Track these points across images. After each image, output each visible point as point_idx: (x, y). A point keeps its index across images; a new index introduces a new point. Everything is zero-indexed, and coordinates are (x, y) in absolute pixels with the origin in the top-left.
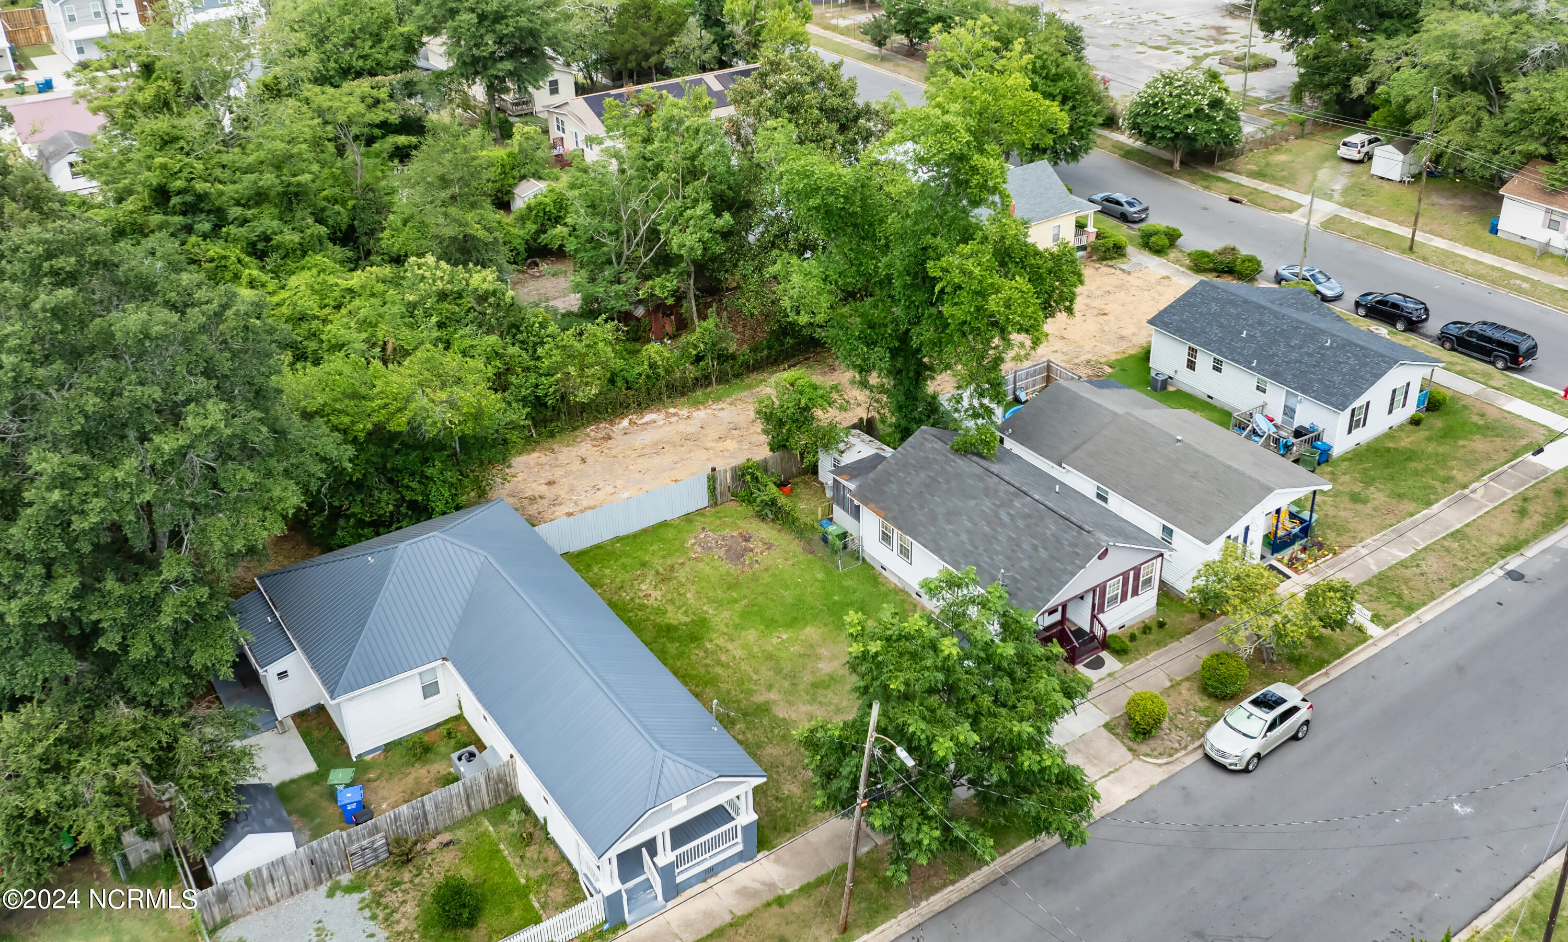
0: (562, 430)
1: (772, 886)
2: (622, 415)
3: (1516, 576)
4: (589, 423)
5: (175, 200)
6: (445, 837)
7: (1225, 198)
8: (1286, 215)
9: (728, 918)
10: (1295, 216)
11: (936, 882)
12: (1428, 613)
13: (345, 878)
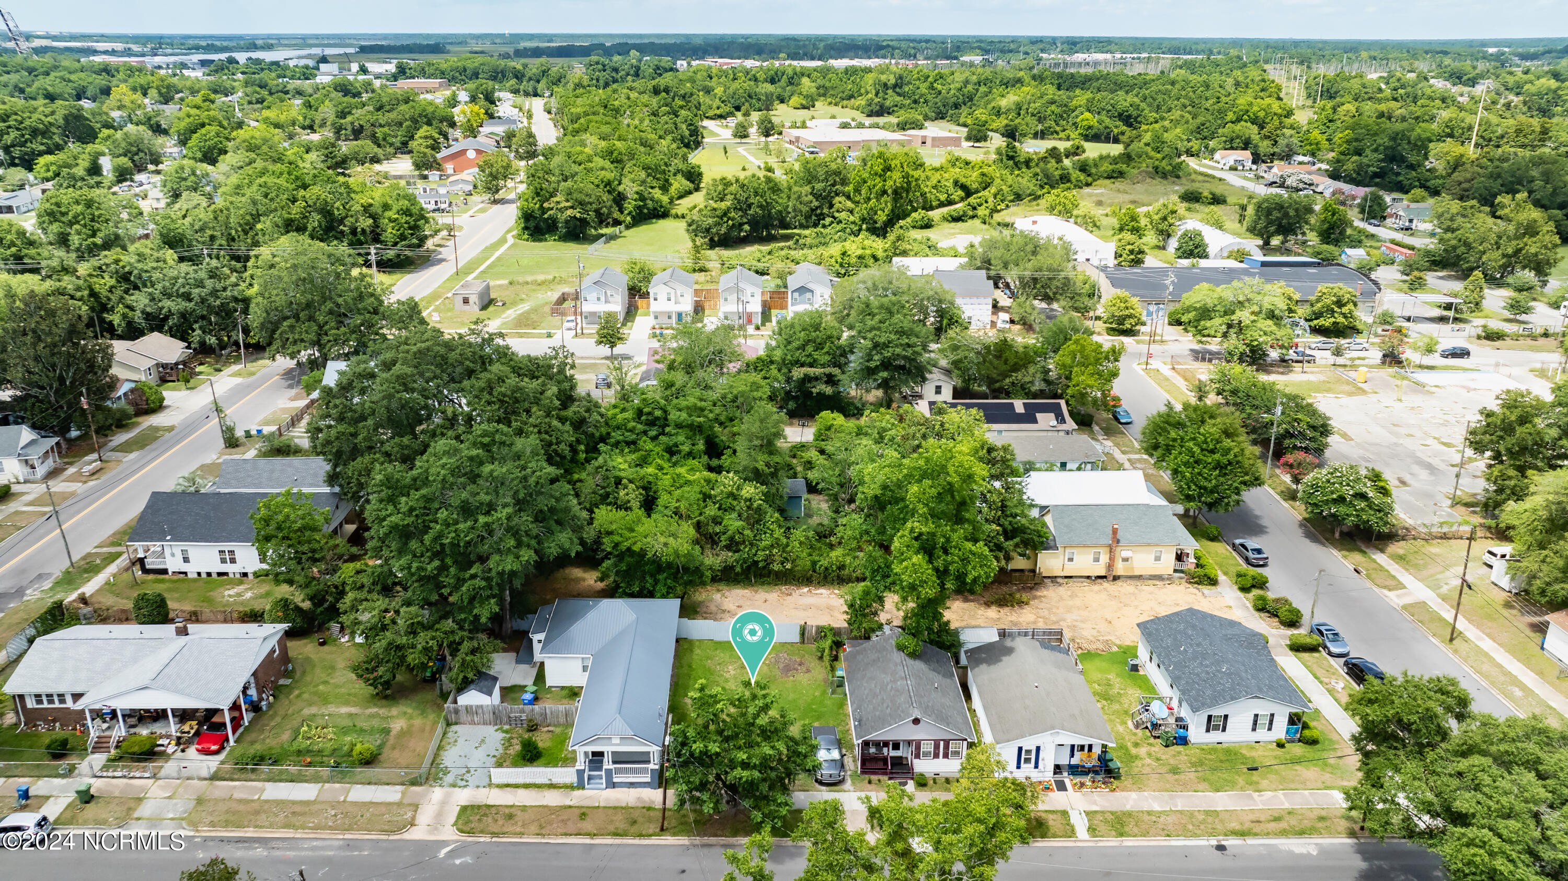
0: (769, 584)
1: (653, 802)
2: (807, 585)
3: (1221, 848)
4: (786, 584)
5: (644, 418)
6: (550, 728)
7: (1352, 567)
8: (1386, 592)
9: (624, 805)
10: (1392, 595)
11: (719, 832)
12: (1129, 842)
13: (506, 727)
